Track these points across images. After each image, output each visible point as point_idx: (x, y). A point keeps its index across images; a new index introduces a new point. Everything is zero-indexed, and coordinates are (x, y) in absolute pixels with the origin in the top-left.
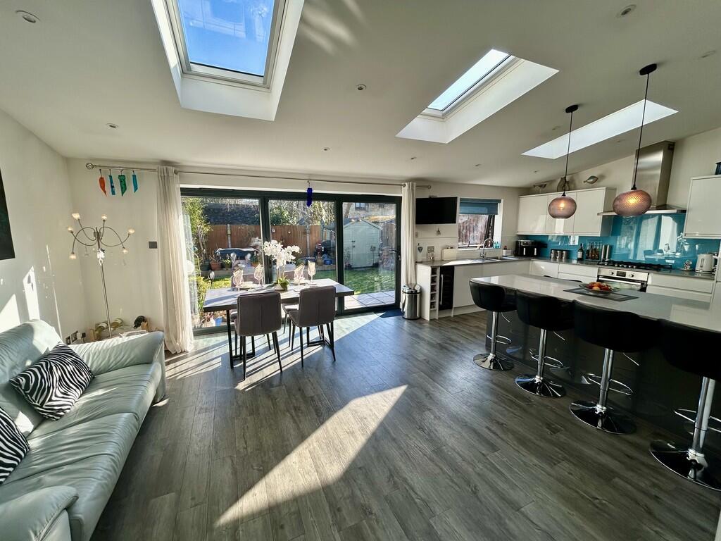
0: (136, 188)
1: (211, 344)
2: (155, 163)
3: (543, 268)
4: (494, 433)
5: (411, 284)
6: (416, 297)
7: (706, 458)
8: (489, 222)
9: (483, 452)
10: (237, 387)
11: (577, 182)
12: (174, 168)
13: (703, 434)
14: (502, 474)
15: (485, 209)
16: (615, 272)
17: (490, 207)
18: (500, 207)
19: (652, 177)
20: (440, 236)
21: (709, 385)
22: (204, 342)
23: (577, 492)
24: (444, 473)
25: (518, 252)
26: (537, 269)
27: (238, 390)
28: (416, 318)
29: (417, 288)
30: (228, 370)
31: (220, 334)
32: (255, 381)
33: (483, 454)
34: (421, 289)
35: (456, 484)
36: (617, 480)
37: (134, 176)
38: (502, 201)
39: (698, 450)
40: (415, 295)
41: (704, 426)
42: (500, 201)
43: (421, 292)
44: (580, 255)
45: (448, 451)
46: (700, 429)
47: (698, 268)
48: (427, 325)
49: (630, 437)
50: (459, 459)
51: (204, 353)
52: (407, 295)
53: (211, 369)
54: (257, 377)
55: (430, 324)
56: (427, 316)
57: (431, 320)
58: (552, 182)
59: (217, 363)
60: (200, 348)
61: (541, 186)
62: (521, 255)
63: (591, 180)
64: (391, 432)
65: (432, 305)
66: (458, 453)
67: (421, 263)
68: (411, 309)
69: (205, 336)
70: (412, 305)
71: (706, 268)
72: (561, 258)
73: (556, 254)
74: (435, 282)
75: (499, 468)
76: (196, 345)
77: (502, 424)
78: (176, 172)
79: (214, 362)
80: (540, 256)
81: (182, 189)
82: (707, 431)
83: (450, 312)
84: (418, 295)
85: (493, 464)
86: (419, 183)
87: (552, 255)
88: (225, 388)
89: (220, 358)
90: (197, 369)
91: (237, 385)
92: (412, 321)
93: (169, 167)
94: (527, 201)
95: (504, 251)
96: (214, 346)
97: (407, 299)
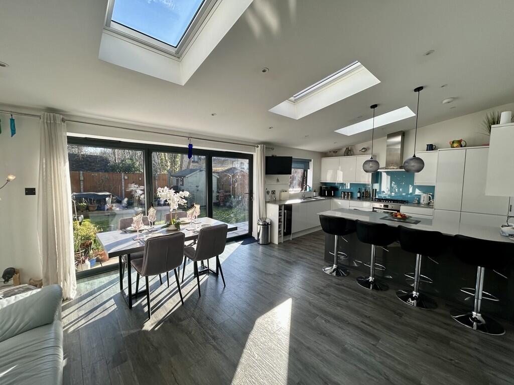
0: (13, 132)
1: (96, 287)
2: (40, 110)
3: (340, 203)
4: (369, 325)
5: (263, 218)
6: (268, 227)
7: (482, 316)
8: (304, 173)
9: (372, 343)
10: (144, 328)
11: (355, 151)
12: (61, 116)
13: (479, 301)
14: (394, 358)
15: (302, 166)
16: (382, 205)
17: (305, 164)
18: (311, 164)
19: (397, 150)
20: (279, 183)
21: (481, 271)
22: (87, 286)
23: (440, 358)
24: (359, 368)
25: (322, 193)
26: (336, 204)
27: (146, 332)
28: (268, 243)
29: (268, 221)
30: (127, 312)
31: (102, 275)
32: (161, 317)
33: (373, 344)
34: (271, 222)
35: (373, 376)
36: (451, 342)
37: (12, 120)
38: (312, 160)
39: (477, 312)
40: (267, 226)
41: (480, 297)
42: (311, 161)
43: (271, 224)
44: (359, 195)
45: (350, 348)
46: (478, 299)
47: (422, 201)
48: (277, 247)
49: (437, 310)
50: (362, 354)
51: (91, 297)
52: (261, 226)
53: (106, 313)
54: (160, 314)
55: (278, 246)
56: (276, 241)
57: (279, 243)
58: (340, 149)
59: (112, 306)
60: (84, 292)
61: (334, 152)
62: (324, 196)
63: (364, 150)
64: (303, 342)
65: (279, 232)
66: (358, 348)
67: (269, 202)
68: (265, 236)
69: (86, 279)
70: (265, 235)
71: (426, 202)
72: (348, 197)
73: (345, 195)
74: (281, 216)
75: (389, 353)
76: (78, 290)
77: (369, 317)
78: (63, 120)
79: (107, 305)
80: (335, 196)
81: (69, 138)
82: (482, 300)
83: (290, 237)
84: (269, 226)
85: (384, 351)
86: (267, 145)
87: (342, 195)
88: (132, 331)
89: (113, 300)
90: (90, 317)
91: (143, 326)
92: (266, 246)
93: (56, 115)
94: (326, 161)
95: (314, 193)
96: (100, 289)
97: (261, 228)
